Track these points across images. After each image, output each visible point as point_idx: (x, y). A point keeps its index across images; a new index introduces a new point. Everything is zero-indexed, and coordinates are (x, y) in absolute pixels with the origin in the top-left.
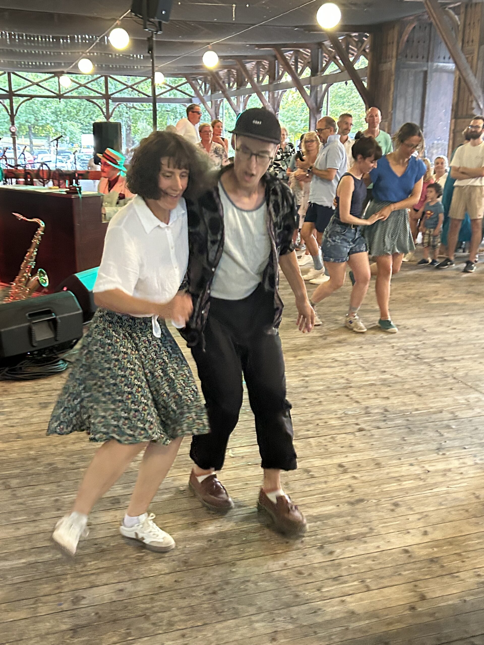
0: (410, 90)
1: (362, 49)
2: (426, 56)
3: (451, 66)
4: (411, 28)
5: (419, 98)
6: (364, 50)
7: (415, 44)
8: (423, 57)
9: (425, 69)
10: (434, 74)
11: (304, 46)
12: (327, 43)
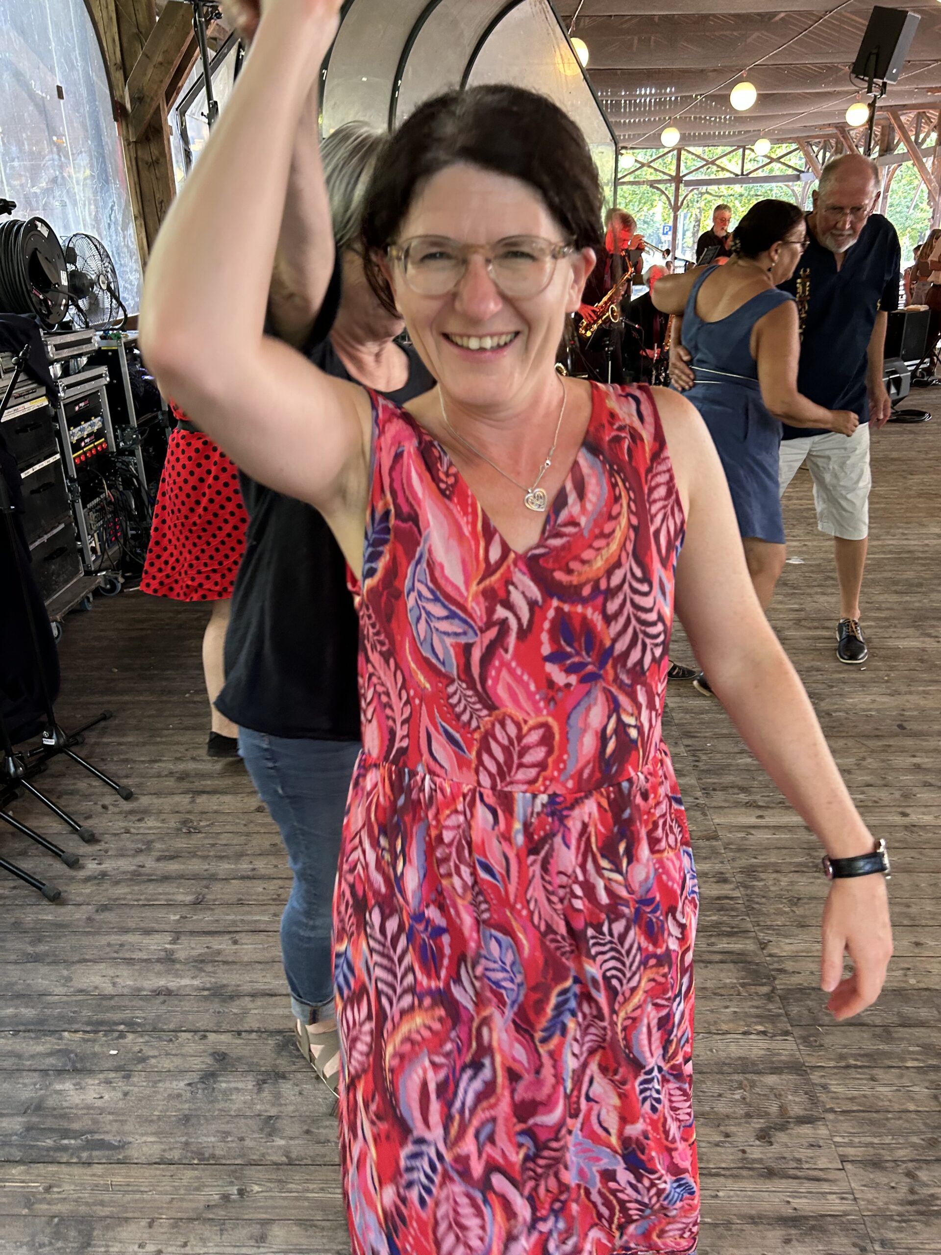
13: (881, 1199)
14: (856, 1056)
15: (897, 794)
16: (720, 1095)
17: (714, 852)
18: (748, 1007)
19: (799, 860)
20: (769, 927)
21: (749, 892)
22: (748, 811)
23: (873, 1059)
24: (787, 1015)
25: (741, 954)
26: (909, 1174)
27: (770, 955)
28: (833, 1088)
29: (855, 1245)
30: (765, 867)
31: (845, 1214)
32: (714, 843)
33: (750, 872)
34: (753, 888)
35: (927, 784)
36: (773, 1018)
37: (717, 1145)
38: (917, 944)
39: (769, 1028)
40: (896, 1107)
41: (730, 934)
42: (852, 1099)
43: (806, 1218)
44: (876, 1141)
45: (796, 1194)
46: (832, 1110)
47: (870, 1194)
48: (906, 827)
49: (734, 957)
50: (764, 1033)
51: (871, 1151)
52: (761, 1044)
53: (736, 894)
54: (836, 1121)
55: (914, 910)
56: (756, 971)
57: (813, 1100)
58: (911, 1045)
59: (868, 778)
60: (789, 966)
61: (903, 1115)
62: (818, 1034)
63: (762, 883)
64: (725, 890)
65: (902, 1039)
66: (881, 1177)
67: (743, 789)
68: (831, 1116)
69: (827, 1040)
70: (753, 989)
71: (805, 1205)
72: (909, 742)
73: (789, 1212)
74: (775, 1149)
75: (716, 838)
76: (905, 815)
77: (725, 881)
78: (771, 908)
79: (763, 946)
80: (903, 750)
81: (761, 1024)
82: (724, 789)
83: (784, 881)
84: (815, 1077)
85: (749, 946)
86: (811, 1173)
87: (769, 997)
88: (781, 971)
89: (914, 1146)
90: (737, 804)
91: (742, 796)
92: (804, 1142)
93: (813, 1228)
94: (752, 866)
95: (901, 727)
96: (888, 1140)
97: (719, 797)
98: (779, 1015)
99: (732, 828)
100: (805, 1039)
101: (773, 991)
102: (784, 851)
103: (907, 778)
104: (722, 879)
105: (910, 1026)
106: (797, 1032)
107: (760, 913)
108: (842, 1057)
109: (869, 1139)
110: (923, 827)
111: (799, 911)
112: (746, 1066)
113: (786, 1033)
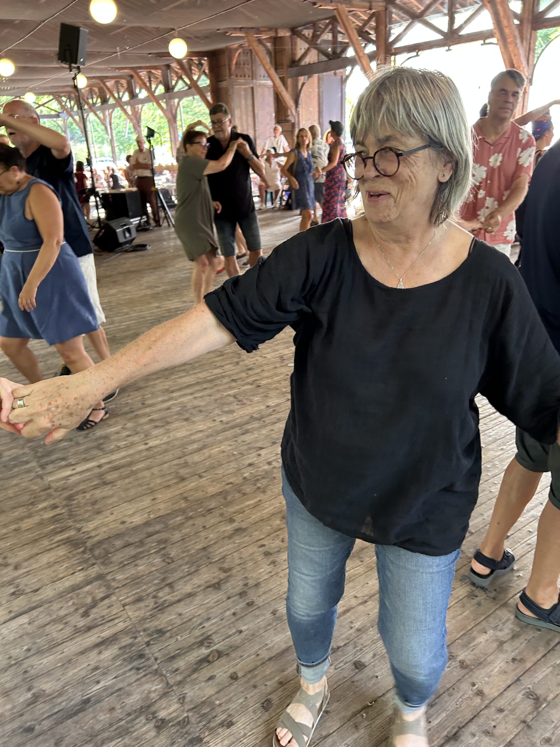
0: (243, 102)
1: (202, 70)
2: (251, 75)
3: (270, 83)
4: (237, 54)
5: (250, 108)
6: (204, 71)
7: (242, 66)
8: (249, 76)
9: (252, 85)
10: (258, 89)
11: (156, 68)
12: (174, 65)
13: (141, 613)
14: (127, 560)
15: (142, 436)
16: (61, 608)
17: (49, 496)
18: (74, 561)
19: (95, 483)
20: (82, 520)
21: (70, 508)
22: (67, 469)
23: (135, 557)
24: (93, 556)
25: (68, 538)
26: (155, 597)
27: (84, 533)
28: (118, 578)
29: (132, 638)
30: (77, 493)
31: (126, 627)
32: (49, 491)
33: (70, 498)
34: (71, 505)
35: (156, 427)
36: (86, 561)
37: (61, 630)
38: (154, 499)
39: (85, 565)
40: (147, 572)
41: (61, 532)
42: (126, 579)
43: (108, 639)
44: (139, 590)
45: (103, 631)
46: (118, 588)
47: (137, 614)
48: (147, 449)
49: (64, 542)
50: (82, 569)
51: (136, 596)
52: (81, 575)
53: (63, 511)
54: (120, 591)
55: (152, 485)
56: (75, 544)
57: (108, 587)
58: (153, 543)
59: (128, 433)
60: (93, 534)
61: (151, 574)
62: (109, 558)
63: (76, 502)
64: (58, 511)
65: (148, 543)
66: (142, 604)
67: (63, 459)
68: (117, 590)
69: (114, 559)
70: (75, 552)
71: (106, 634)
72: (147, 410)
73: (100, 640)
74: (91, 617)
75: (49, 488)
76: (146, 444)
77: (56, 507)
78: (82, 511)
79: (79, 530)
80: (144, 415)
81: (80, 566)
82: (53, 462)
83: (88, 495)
84: (109, 577)
85: (72, 533)
86: (109, 619)
87: (84, 552)
88: (90, 537)
89: (156, 584)
90: (61, 468)
91: (63, 463)
92: (105, 607)
93: (111, 641)
94: (71, 494)
95: (143, 404)
96: (144, 587)
97: (50, 468)
98: (89, 558)
99: (58, 481)
100: (103, 563)
101: (85, 549)
102: (87, 482)
103: (147, 427)
104: (54, 507)
105: (152, 535)
106: (99, 561)
107: (76, 515)
108: (121, 562)
109: (135, 592)
110: (155, 447)
111: (96, 507)
112: (74, 588)
113: (94, 564)
